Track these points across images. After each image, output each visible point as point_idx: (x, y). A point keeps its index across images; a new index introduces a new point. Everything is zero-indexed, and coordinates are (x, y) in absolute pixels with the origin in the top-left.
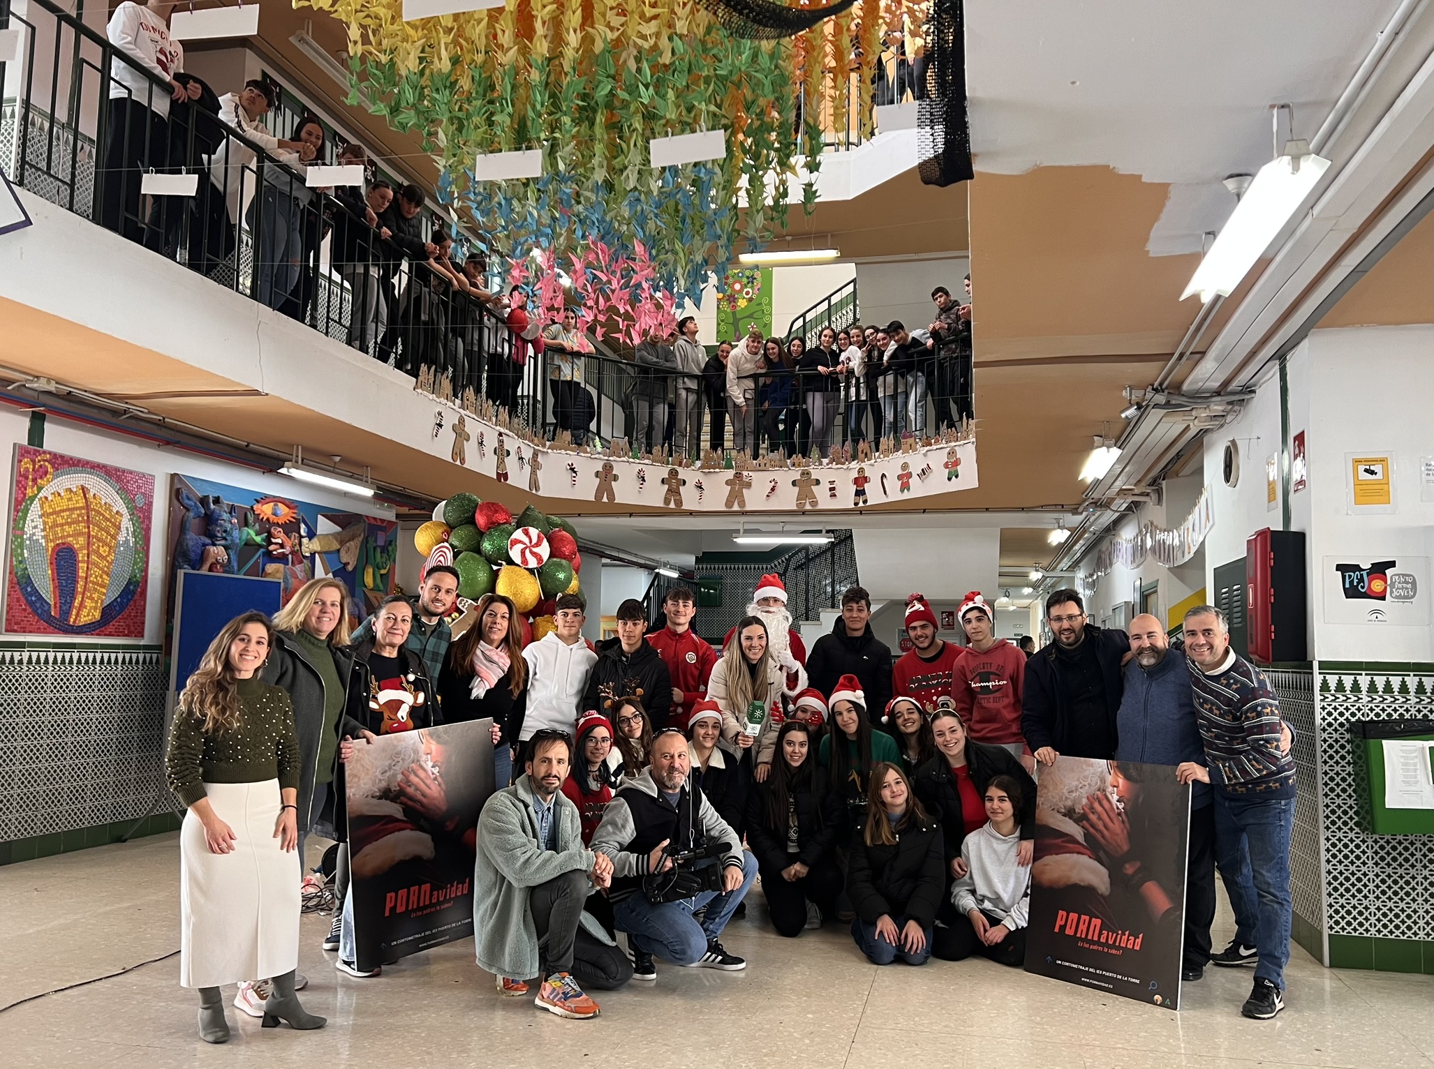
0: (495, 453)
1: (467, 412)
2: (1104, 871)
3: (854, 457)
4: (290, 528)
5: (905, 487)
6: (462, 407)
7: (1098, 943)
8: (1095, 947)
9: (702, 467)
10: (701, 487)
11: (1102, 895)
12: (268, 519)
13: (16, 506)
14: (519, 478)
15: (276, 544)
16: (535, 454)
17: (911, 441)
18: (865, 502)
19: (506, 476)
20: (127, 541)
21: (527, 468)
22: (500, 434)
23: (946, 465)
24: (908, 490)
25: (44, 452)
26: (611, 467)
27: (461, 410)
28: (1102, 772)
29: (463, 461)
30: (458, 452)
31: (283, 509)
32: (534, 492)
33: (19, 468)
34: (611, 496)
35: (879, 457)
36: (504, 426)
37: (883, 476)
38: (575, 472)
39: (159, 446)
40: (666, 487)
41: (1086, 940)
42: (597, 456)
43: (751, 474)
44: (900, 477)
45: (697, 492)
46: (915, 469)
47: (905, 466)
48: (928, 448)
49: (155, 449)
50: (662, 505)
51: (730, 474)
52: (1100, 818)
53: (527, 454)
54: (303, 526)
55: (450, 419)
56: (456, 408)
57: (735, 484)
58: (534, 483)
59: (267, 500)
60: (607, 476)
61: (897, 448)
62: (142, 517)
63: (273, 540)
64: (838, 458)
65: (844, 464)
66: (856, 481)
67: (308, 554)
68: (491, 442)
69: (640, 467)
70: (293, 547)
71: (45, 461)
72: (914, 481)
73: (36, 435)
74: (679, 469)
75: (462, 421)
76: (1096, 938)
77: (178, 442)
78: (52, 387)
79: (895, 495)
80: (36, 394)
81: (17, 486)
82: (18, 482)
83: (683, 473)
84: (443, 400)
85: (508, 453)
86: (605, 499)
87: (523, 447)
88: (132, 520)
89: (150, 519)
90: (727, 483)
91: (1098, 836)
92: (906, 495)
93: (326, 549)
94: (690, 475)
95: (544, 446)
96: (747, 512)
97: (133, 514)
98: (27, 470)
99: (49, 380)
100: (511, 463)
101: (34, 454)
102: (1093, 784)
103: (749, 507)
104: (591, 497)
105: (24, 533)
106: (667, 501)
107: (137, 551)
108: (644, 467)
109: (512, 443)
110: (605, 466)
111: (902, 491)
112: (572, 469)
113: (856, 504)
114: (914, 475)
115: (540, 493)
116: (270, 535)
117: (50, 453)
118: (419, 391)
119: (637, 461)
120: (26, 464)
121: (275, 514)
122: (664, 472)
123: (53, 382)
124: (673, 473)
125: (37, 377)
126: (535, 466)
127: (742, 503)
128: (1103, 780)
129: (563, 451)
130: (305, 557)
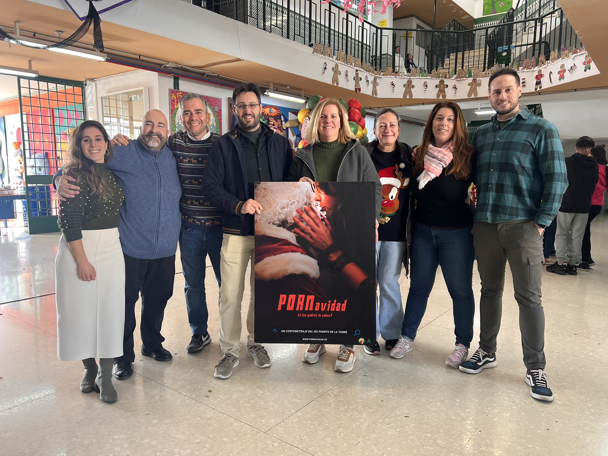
0: (354, 79)
1: (340, 62)
2: (313, 262)
3: (537, 64)
4: (277, 118)
5: (562, 77)
6: (337, 59)
7: (314, 312)
8: (311, 315)
9: (456, 78)
10: (456, 88)
11: (313, 279)
12: (268, 114)
13: (172, 112)
14: (366, 90)
15: (271, 124)
16: (375, 79)
17: (566, 52)
18: (540, 88)
19: (360, 90)
20: (213, 124)
21: (371, 86)
22: (357, 71)
23: (584, 63)
24: (563, 79)
25: (180, 92)
26: (411, 82)
27: (337, 61)
28: (308, 191)
29: (337, 84)
30: (335, 79)
31: (273, 110)
32: (375, 96)
33: (171, 97)
34: (411, 95)
35: (549, 63)
36: (359, 66)
37: (551, 72)
38: (394, 86)
39: (220, 86)
40: (438, 89)
41: (304, 311)
42: (404, 77)
43: (481, 79)
44: (559, 73)
45: (454, 90)
46: (567, 67)
47: (563, 66)
48: (575, 54)
49: (219, 88)
50: (436, 98)
51: (470, 80)
52: (308, 224)
53: (371, 78)
54: (282, 117)
55: (331, 65)
56: (334, 60)
57: (473, 85)
58: (375, 92)
59: (267, 107)
60: (409, 86)
61: (559, 57)
62: (218, 115)
63: (270, 123)
64: (528, 66)
65: (531, 69)
66: (537, 77)
67: (285, 128)
68: (352, 74)
69: (425, 80)
70: (279, 125)
71: (180, 95)
72: (567, 74)
73: (176, 85)
74: (445, 80)
75: (337, 66)
76: (311, 309)
77: (226, 84)
78: (174, 65)
79: (556, 82)
80: (171, 69)
81: (171, 105)
82: (171, 103)
83: (446, 82)
84: (327, 57)
85: (361, 79)
86: (408, 97)
87: (368, 76)
88: (214, 116)
89: (221, 115)
90: (469, 85)
91: (308, 237)
92: (562, 82)
93: (293, 126)
94: (450, 82)
95: (380, 74)
96: (478, 98)
97: (214, 114)
98: (174, 98)
99: (173, 63)
100: (362, 84)
101: (176, 92)
102: (301, 200)
103: (479, 96)
104: (401, 96)
105: (175, 122)
106: (438, 96)
107: (217, 128)
108: (427, 80)
109: (363, 74)
110: (408, 81)
111: (560, 80)
112: (393, 84)
113: (536, 89)
114: (567, 71)
115: (378, 96)
116: (269, 121)
117: (182, 92)
118: (315, 53)
119: (424, 78)
120: (173, 96)
121: (270, 112)
122: (437, 82)
123: (174, 64)
124: (442, 82)
125: (169, 62)
126: (375, 83)
127: (476, 94)
128: (309, 197)
129: (389, 76)
130: (283, 129)
